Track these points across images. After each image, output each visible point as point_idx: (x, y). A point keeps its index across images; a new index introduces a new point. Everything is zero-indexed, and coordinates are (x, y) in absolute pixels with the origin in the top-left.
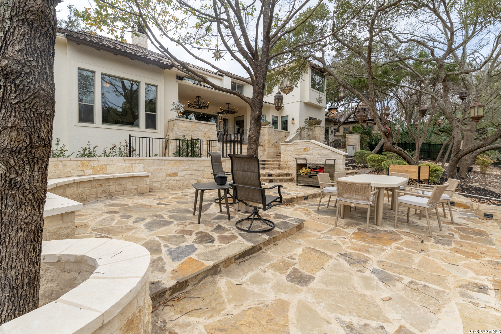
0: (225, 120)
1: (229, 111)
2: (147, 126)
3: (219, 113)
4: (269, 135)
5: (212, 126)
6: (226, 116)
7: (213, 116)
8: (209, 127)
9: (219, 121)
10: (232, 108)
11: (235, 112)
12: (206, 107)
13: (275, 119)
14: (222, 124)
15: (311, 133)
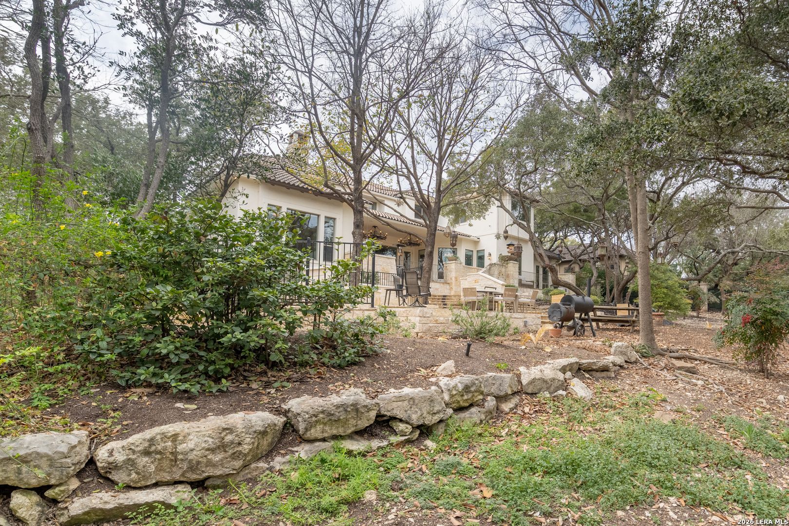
0: (406, 253)
1: (411, 244)
2: (325, 259)
3: (398, 245)
4: (456, 272)
5: (390, 260)
6: (408, 249)
7: (390, 248)
8: (388, 261)
9: (399, 254)
10: (414, 239)
11: (418, 245)
12: (385, 238)
13: (470, 253)
14: (402, 258)
15: (503, 270)
